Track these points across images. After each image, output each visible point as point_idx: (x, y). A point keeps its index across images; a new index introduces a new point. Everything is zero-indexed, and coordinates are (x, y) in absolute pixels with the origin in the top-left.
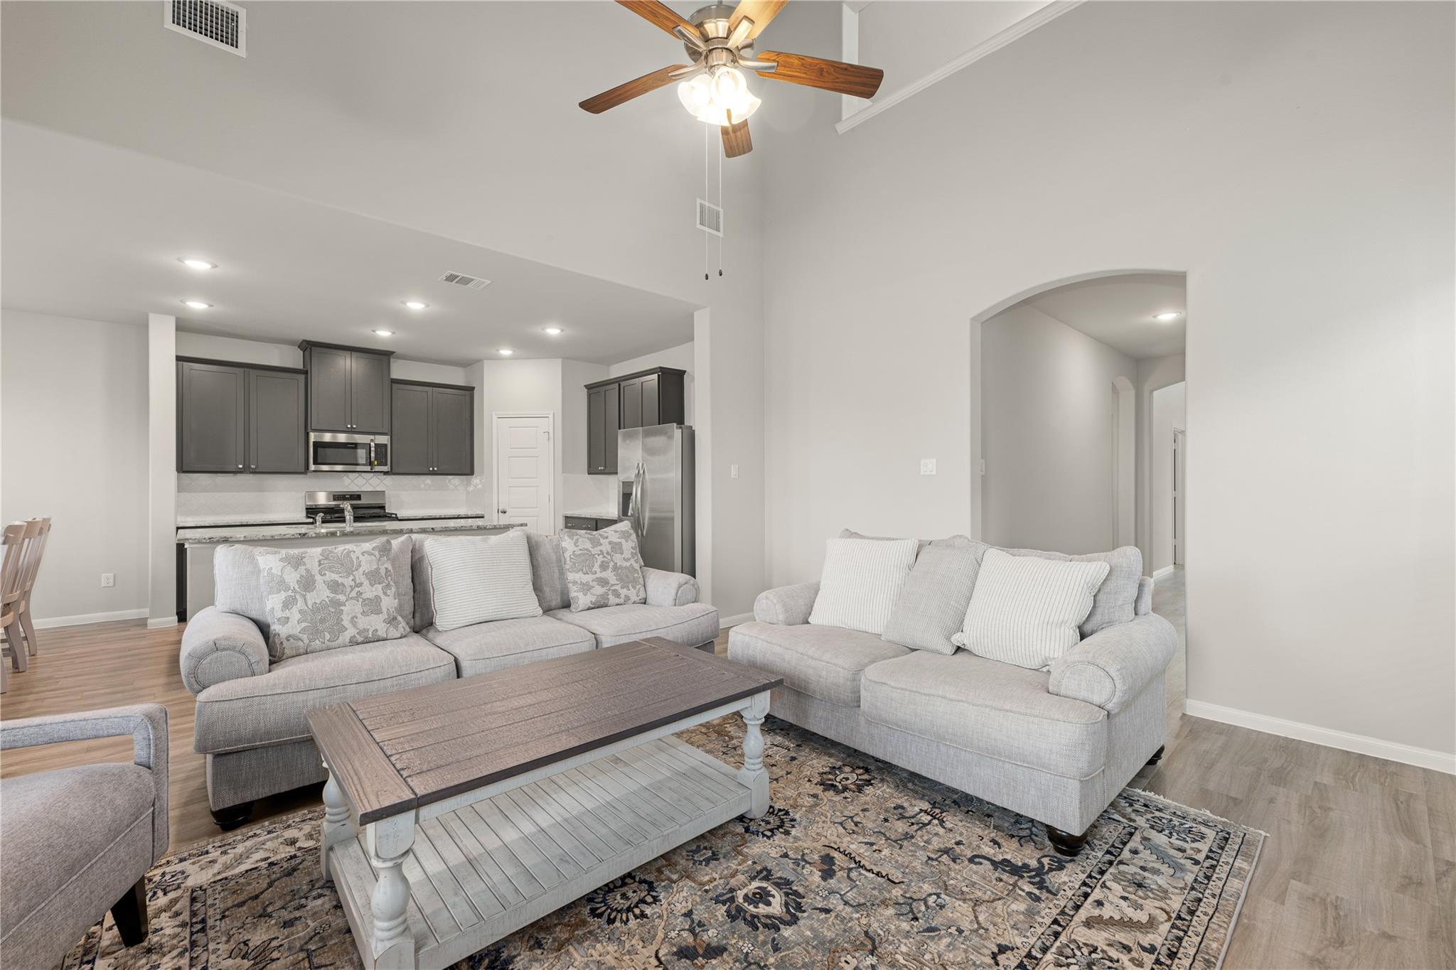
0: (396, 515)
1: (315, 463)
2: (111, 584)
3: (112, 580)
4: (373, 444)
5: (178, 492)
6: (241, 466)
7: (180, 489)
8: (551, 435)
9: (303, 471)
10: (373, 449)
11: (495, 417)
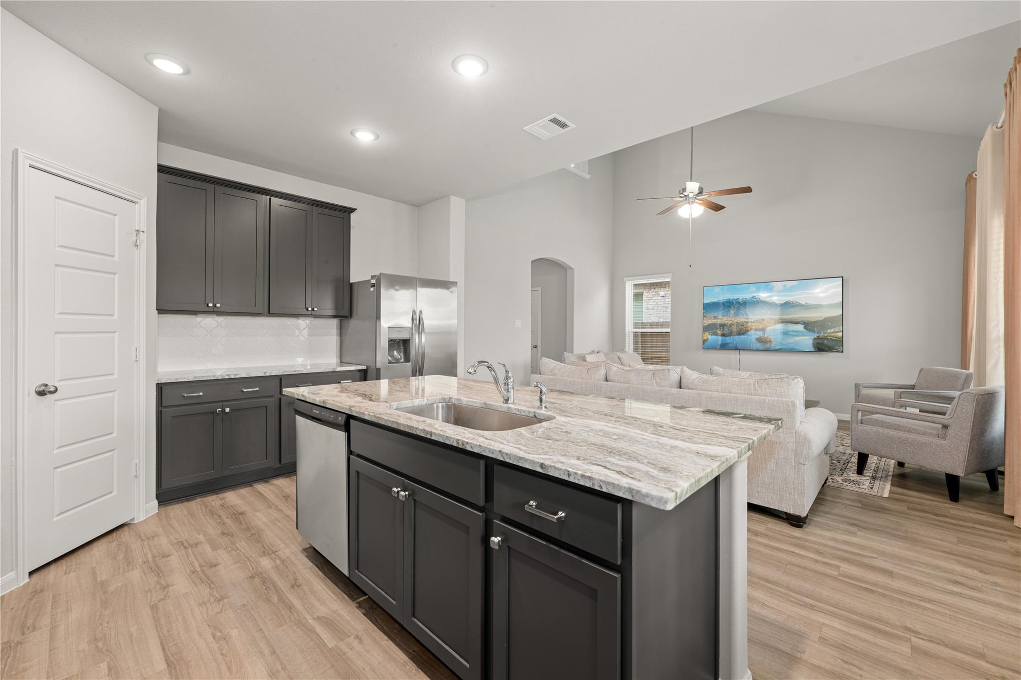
8: (144, 236)
11: (23, 162)
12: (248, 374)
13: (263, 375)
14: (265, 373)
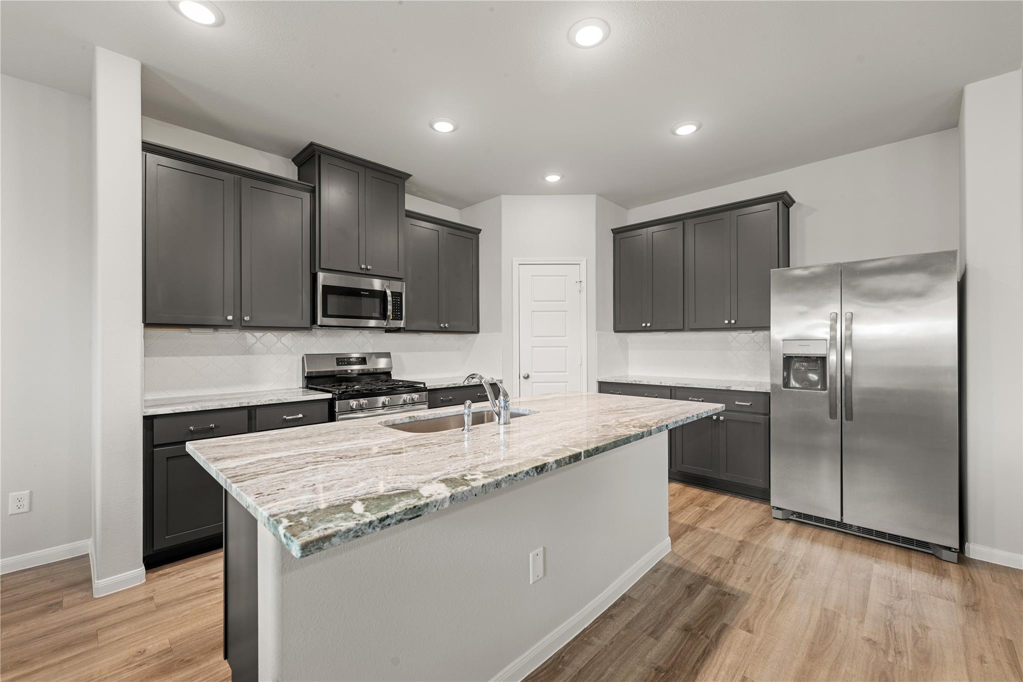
0: (424, 384)
1: (325, 315)
2: (26, 509)
3: (26, 503)
4: (389, 292)
5: (145, 356)
6: (230, 318)
7: (148, 351)
8: (584, 284)
9: (309, 326)
10: (390, 299)
11: (515, 264)
12: (648, 382)
13: (659, 384)
14: (661, 383)
